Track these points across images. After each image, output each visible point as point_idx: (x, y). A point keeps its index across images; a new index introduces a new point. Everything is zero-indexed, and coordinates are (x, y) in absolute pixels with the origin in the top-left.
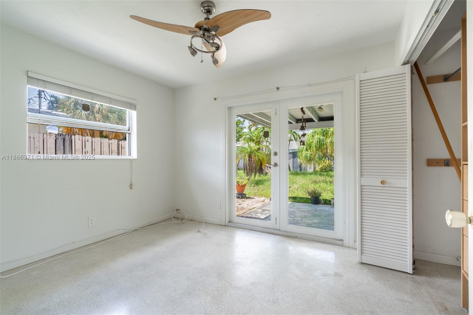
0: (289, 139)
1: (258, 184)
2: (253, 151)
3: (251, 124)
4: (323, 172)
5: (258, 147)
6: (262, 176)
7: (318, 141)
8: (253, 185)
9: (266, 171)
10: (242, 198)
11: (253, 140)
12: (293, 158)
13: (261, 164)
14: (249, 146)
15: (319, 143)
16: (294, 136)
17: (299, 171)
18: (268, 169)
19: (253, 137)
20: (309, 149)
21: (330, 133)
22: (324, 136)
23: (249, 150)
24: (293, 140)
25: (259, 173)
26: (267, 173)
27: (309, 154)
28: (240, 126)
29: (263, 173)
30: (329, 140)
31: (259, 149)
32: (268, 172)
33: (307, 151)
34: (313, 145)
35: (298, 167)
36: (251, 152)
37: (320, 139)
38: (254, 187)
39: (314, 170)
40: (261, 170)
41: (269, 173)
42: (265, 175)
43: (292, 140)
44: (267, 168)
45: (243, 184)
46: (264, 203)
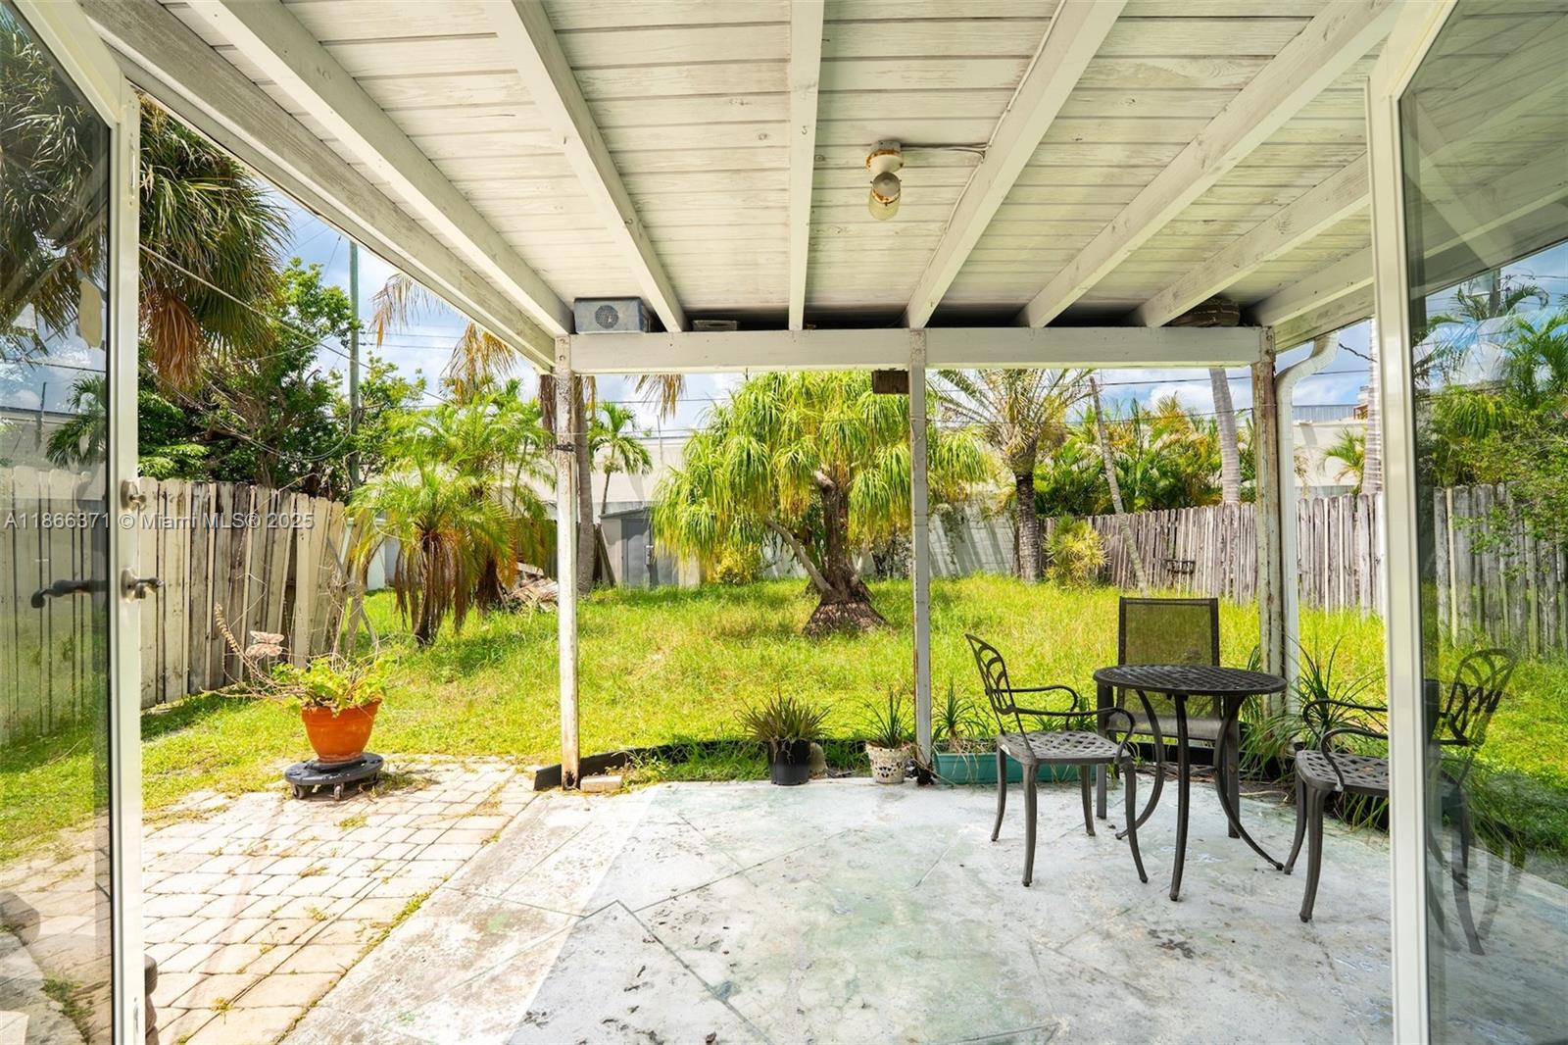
0: (608, 463)
1: (472, 667)
2: (449, 501)
3: (451, 396)
4: (736, 584)
5: (474, 482)
6: (497, 615)
7: (741, 463)
8: (446, 672)
9: (516, 591)
10: (351, 789)
11: (450, 453)
12: (623, 538)
13: (491, 566)
14: (427, 481)
15: (744, 468)
16: (623, 451)
17: (646, 585)
18: (524, 581)
19: (446, 435)
20: (705, 495)
21: (785, 428)
22: (765, 442)
23: (424, 495)
24: (621, 469)
25: (483, 606)
26: (519, 604)
27: (707, 514)
28: (402, 404)
29: (500, 602)
30: (782, 459)
31: (478, 493)
32: (523, 598)
33: (693, 502)
34: (722, 475)
35: (642, 571)
36: (434, 509)
37: (749, 455)
38: (450, 681)
39: (703, 579)
40: (489, 591)
41: (529, 603)
42: (512, 612)
43: (617, 470)
44: (522, 578)
45: (358, 700)
46: (495, 822)
